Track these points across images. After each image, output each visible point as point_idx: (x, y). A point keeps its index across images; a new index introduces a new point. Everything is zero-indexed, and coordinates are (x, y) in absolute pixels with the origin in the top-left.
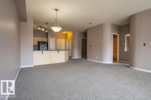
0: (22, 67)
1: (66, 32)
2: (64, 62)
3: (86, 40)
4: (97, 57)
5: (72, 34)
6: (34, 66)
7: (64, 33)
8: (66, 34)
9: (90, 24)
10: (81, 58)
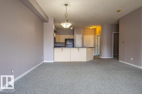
0: (45, 61)
1: (94, 27)
2: (86, 61)
3: (118, 34)
4: (132, 59)
5: (100, 28)
6: (54, 62)
7: (90, 28)
8: (95, 29)
9: (118, 11)
10: (113, 57)
